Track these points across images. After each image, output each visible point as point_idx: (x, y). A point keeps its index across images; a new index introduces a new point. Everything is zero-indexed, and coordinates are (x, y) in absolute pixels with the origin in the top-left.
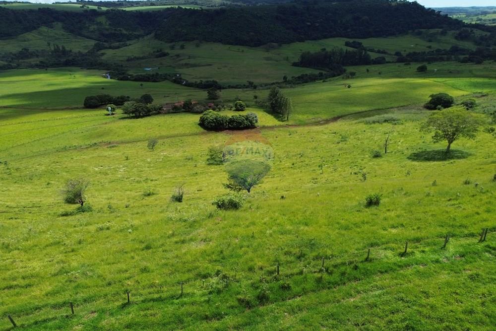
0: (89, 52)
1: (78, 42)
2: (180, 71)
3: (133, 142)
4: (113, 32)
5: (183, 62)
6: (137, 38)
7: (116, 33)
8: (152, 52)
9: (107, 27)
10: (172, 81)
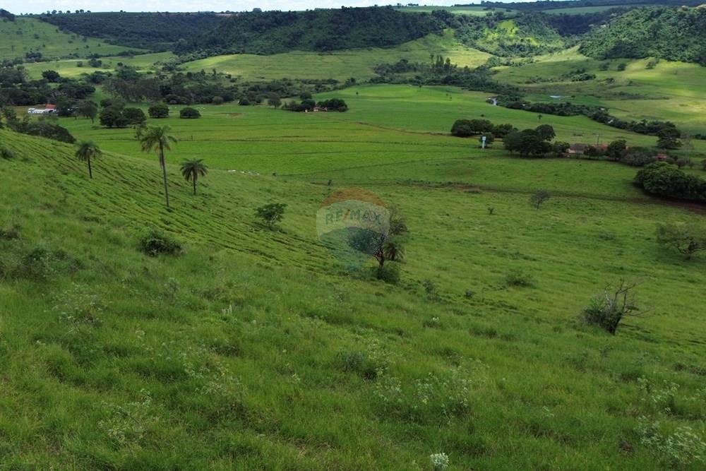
0: (478, 68)
1: (468, 55)
2: (608, 103)
3: (507, 191)
4: (519, 42)
5: (618, 90)
6: (550, 52)
7: (521, 45)
8: (569, 72)
9: (512, 36)
10: (590, 117)
